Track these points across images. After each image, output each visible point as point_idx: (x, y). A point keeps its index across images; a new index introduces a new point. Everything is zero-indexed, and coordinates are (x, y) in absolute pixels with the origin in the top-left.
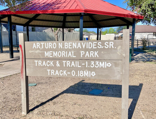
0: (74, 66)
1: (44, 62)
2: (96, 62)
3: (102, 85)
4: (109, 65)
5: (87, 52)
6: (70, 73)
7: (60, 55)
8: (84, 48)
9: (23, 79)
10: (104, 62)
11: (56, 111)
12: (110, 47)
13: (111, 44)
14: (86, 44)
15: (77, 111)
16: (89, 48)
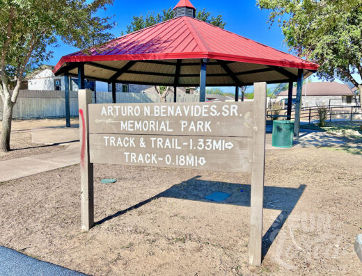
0: (170, 147)
1: (119, 139)
2: (207, 140)
3: (231, 184)
4: (230, 145)
5: (192, 123)
6: (162, 159)
7: (145, 128)
8: (186, 115)
9: (84, 169)
10: (220, 141)
11: (140, 225)
12: (231, 114)
13: (234, 108)
14: (190, 108)
15: (176, 227)
16: (196, 115)
